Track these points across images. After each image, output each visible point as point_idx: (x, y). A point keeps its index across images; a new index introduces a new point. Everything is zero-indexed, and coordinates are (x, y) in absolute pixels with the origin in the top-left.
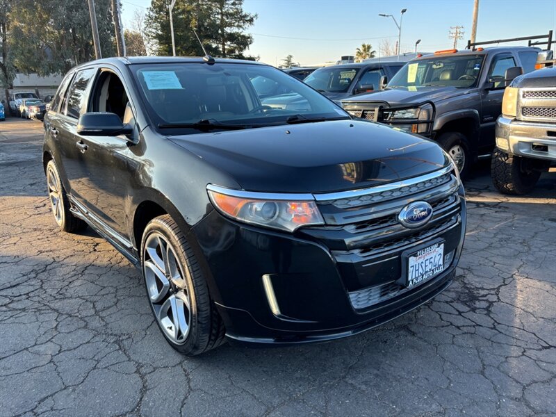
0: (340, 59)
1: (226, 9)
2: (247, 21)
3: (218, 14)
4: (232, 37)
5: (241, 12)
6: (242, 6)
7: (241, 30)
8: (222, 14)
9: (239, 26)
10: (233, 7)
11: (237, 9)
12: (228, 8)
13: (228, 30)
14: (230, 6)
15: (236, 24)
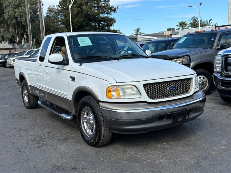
0: (167, 30)
1: (101, 4)
2: (112, 10)
3: (96, 7)
4: (104, 19)
5: (109, 5)
6: (110, 2)
7: (109, 15)
8: (98, 7)
9: (108, 13)
10: (104, 3)
11: (107, 4)
12: (102, 3)
13: (101, 15)
14: (103, 3)
15: (106, 12)
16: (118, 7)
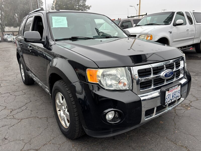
1: (80, 4)
3: (77, 6)
5: (85, 5)
16: (91, 6)
